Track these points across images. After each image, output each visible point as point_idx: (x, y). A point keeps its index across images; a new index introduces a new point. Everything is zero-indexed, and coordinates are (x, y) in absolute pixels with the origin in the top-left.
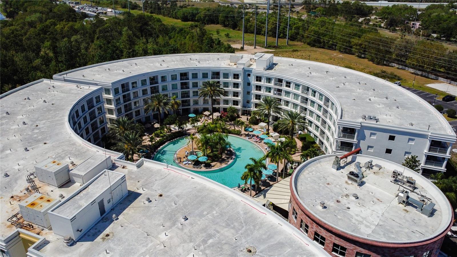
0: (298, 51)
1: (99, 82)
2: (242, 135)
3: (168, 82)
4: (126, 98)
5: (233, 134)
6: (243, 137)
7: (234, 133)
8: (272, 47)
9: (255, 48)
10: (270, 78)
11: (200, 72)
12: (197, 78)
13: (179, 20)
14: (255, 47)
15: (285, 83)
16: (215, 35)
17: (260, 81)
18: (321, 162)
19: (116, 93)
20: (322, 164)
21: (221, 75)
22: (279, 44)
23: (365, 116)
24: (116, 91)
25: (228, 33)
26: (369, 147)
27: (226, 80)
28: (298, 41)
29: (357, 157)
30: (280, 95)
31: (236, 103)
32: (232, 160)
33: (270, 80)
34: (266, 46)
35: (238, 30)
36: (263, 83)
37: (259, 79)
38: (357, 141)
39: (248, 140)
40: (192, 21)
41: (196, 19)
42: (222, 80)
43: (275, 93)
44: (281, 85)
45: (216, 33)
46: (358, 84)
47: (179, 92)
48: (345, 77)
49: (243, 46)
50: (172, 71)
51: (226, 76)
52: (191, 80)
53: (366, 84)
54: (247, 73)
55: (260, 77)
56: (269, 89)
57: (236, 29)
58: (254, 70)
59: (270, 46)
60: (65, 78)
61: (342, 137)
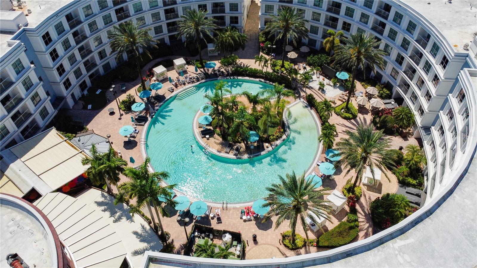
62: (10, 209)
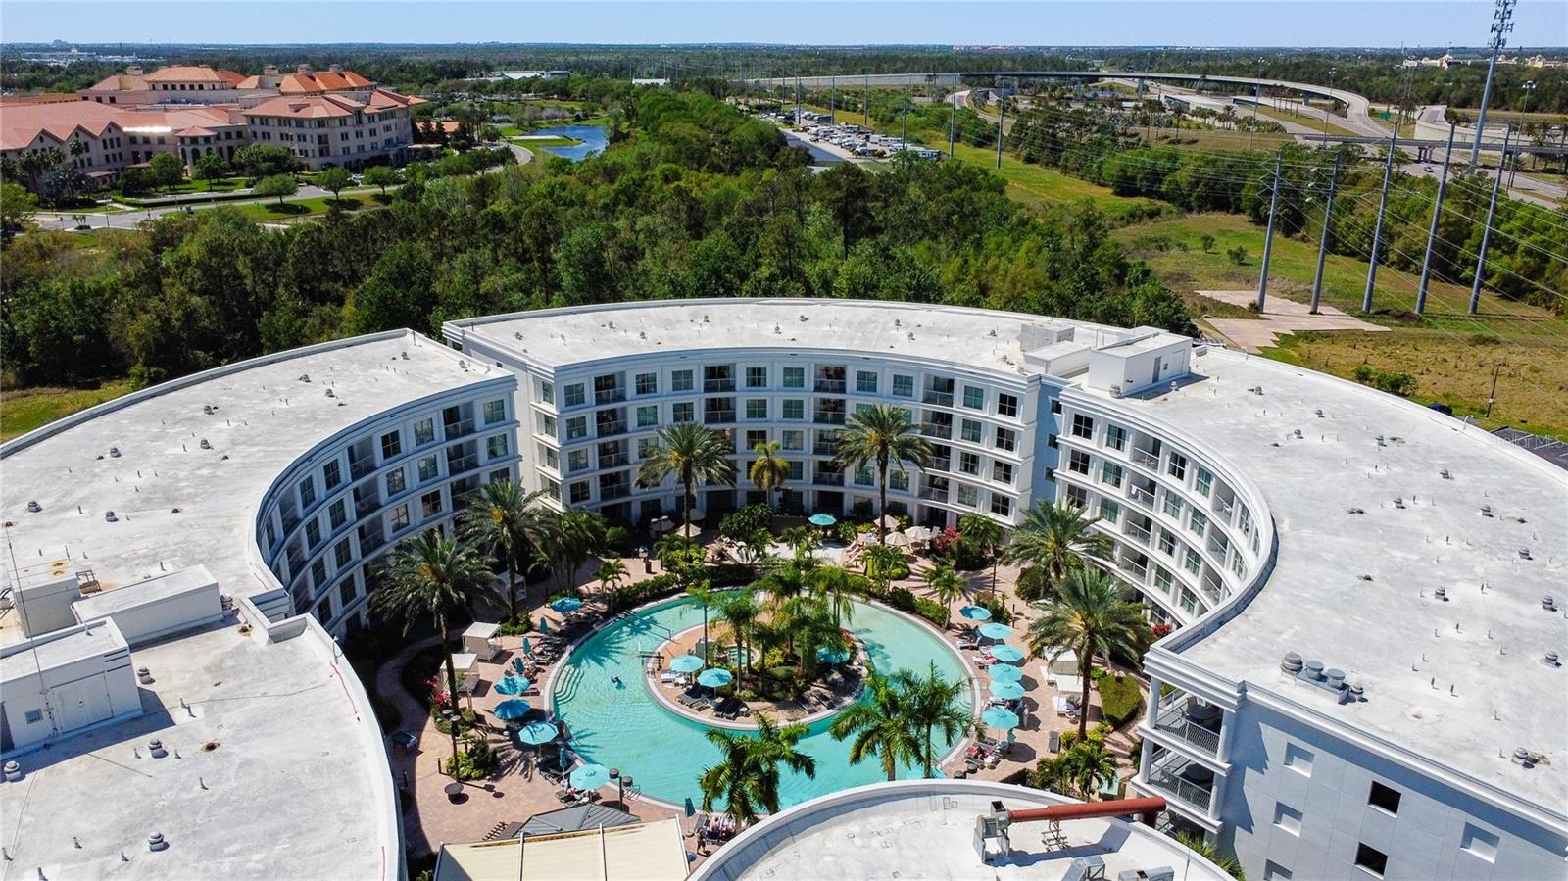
0: (1498, 343)
1: (531, 360)
2: (950, 627)
3: (771, 390)
4: (610, 422)
5: (920, 615)
6: (947, 638)
7: (924, 613)
8: (1394, 315)
9: (1314, 312)
10: (1120, 430)
11: (886, 370)
12: (875, 391)
13: (1109, 191)
14: (1316, 307)
15: (1168, 457)
16: (1197, 252)
17: (1088, 435)
18: (954, 805)
19: (570, 402)
20: (953, 814)
21: (958, 394)
22: (1428, 307)
23: (1301, 663)
24: (574, 396)
25: (1240, 249)
26: (1282, 810)
27: (972, 413)
28: (1534, 303)
29: (1132, 834)
30: (1149, 501)
31: (1001, 505)
32: (831, 711)
33: (1120, 436)
34: (1368, 308)
35: (1304, 239)
36: (1094, 445)
37: (1083, 426)
38: (1227, 766)
39: (959, 652)
40: (1149, 194)
41: (1164, 188)
42: (959, 410)
43: (1133, 492)
44: (1155, 467)
45: (1200, 245)
46: (1480, 513)
47: (809, 430)
48: (1446, 475)
49: (1262, 299)
50: (785, 356)
51: (974, 397)
52: (851, 394)
53: (1522, 522)
54: (1050, 398)
55: (1089, 422)
56: (1114, 473)
57: (1295, 235)
58: (1067, 390)
59: (1386, 312)
60: (466, 336)
61: (1174, 731)
62: (816, 832)
